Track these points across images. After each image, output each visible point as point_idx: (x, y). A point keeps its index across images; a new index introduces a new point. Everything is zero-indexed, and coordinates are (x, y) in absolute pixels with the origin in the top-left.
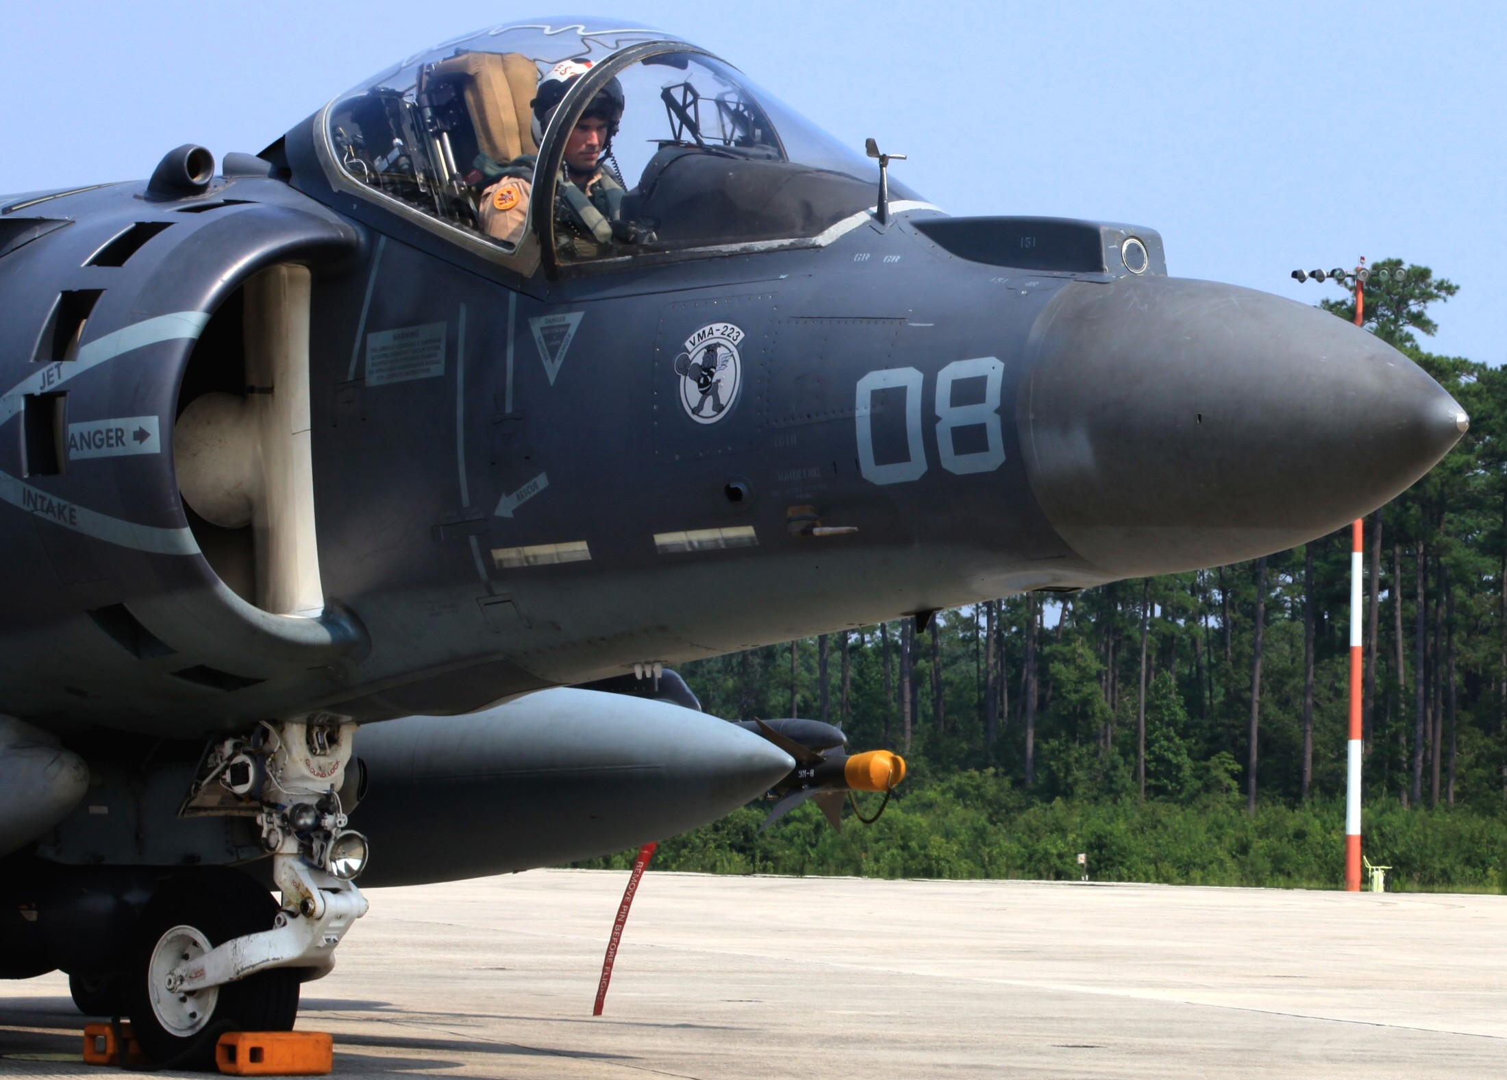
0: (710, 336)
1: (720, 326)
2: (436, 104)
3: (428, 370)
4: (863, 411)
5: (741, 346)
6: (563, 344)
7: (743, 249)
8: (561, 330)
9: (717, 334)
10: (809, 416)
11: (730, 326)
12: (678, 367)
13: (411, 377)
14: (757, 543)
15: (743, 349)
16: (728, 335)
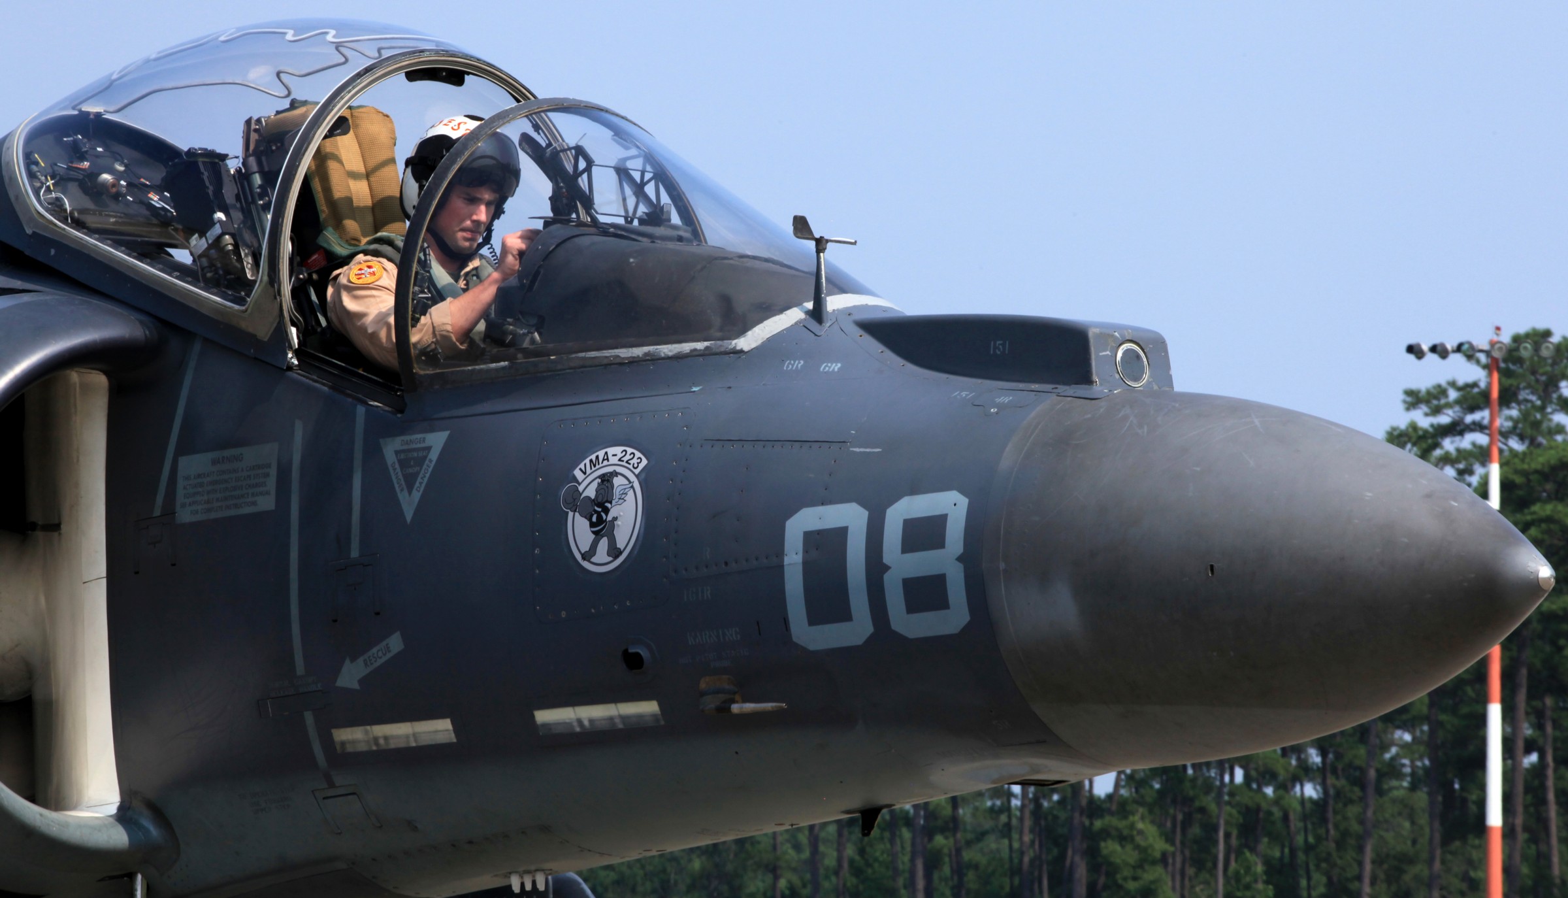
0: (605, 463)
1: (618, 450)
2: (266, 169)
3: (254, 503)
4: (794, 556)
5: (643, 476)
6: (423, 472)
7: (646, 354)
8: (421, 454)
9: (613, 460)
10: (726, 564)
11: (630, 450)
12: (565, 501)
13: (233, 512)
14: (662, 723)
15: (646, 479)
16: (627, 462)
